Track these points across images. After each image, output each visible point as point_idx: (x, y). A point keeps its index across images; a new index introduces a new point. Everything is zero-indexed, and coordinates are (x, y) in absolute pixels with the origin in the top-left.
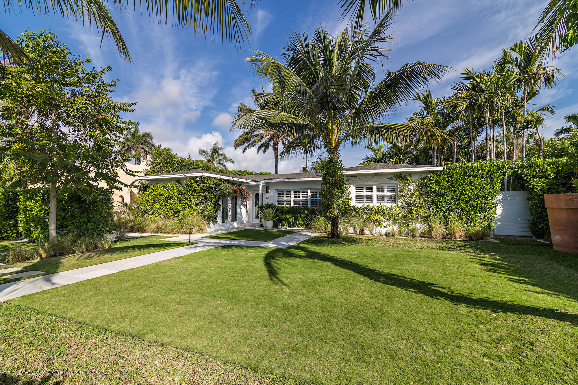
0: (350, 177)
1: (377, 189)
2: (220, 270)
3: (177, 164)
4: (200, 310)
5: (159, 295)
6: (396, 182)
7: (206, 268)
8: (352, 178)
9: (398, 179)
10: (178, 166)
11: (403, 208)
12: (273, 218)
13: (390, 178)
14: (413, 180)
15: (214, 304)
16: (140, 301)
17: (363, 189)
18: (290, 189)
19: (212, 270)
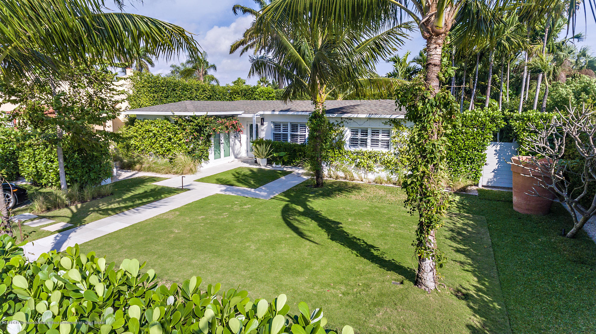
0: (344, 119)
1: (372, 132)
2: (208, 226)
3: (162, 86)
4: (194, 261)
5: (166, 249)
6: (390, 127)
7: (197, 223)
8: (346, 120)
9: (393, 125)
10: (164, 88)
11: (395, 154)
12: (268, 155)
13: (384, 122)
14: (407, 127)
15: (202, 257)
16: (154, 253)
17: (358, 132)
18: (288, 122)
19: (202, 226)
